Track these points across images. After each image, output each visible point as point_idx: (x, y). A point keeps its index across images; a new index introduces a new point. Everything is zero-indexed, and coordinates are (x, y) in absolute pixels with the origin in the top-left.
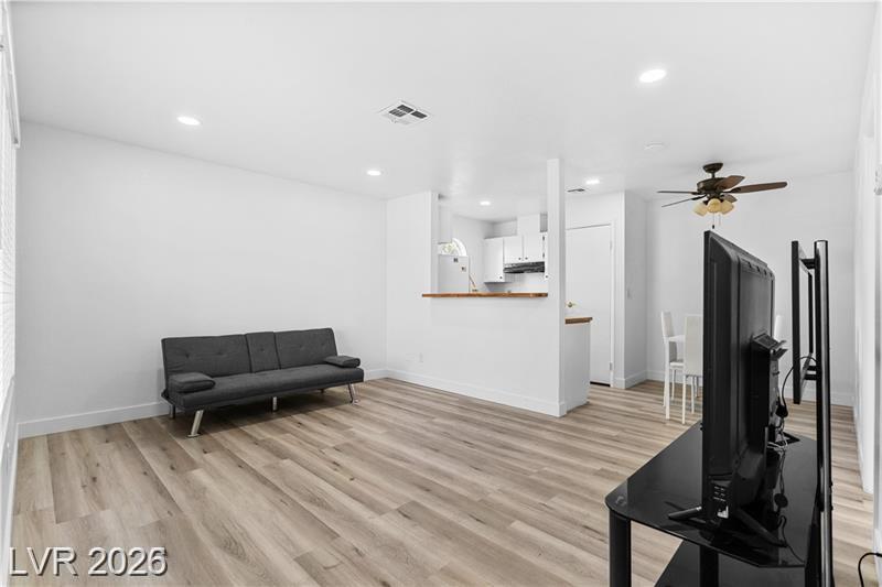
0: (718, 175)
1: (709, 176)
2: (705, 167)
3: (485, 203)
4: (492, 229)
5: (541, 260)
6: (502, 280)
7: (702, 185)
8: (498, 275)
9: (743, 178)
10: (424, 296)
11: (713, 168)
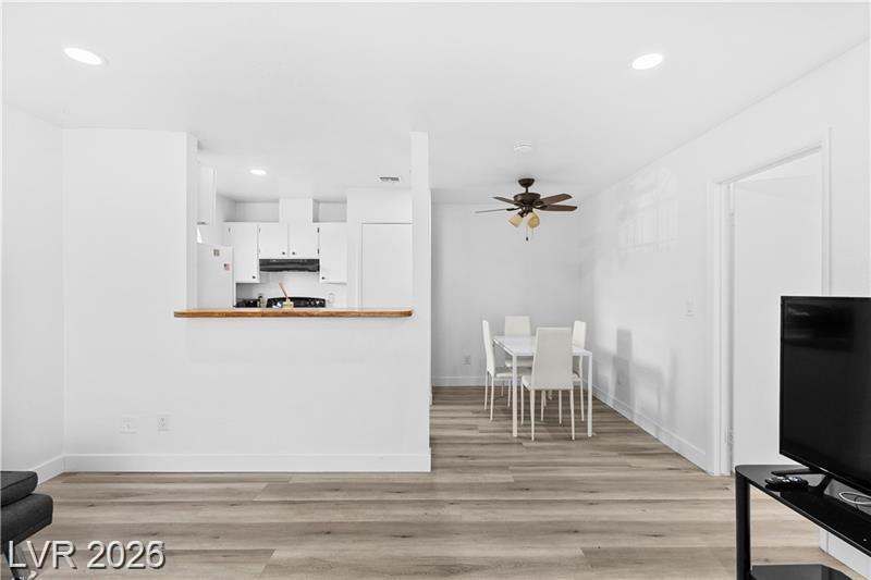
0: (531, 190)
1: (523, 190)
2: (520, 181)
3: (258, 172)
4: (235, 208)
5: (314, 256)
6: (256, 281)
7: (519, 198)
8: (249, 272)
9: (570, 197)
10: (178, 315)
11: (527, 183)
